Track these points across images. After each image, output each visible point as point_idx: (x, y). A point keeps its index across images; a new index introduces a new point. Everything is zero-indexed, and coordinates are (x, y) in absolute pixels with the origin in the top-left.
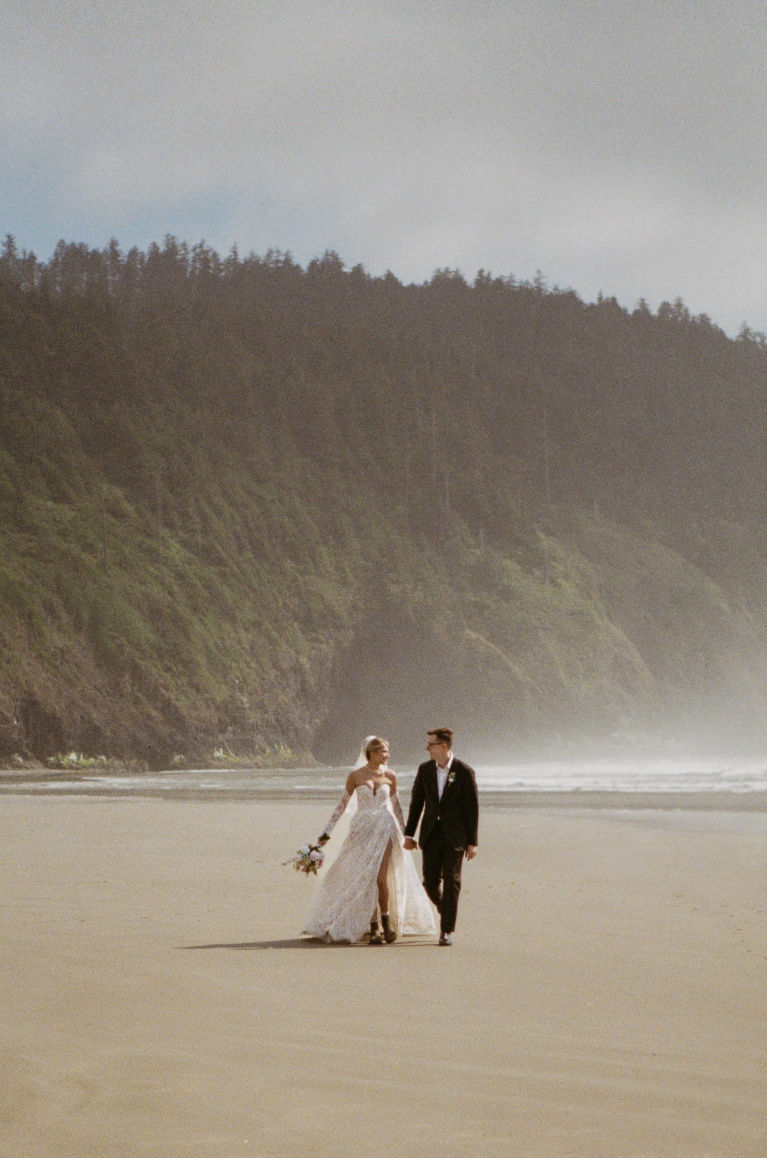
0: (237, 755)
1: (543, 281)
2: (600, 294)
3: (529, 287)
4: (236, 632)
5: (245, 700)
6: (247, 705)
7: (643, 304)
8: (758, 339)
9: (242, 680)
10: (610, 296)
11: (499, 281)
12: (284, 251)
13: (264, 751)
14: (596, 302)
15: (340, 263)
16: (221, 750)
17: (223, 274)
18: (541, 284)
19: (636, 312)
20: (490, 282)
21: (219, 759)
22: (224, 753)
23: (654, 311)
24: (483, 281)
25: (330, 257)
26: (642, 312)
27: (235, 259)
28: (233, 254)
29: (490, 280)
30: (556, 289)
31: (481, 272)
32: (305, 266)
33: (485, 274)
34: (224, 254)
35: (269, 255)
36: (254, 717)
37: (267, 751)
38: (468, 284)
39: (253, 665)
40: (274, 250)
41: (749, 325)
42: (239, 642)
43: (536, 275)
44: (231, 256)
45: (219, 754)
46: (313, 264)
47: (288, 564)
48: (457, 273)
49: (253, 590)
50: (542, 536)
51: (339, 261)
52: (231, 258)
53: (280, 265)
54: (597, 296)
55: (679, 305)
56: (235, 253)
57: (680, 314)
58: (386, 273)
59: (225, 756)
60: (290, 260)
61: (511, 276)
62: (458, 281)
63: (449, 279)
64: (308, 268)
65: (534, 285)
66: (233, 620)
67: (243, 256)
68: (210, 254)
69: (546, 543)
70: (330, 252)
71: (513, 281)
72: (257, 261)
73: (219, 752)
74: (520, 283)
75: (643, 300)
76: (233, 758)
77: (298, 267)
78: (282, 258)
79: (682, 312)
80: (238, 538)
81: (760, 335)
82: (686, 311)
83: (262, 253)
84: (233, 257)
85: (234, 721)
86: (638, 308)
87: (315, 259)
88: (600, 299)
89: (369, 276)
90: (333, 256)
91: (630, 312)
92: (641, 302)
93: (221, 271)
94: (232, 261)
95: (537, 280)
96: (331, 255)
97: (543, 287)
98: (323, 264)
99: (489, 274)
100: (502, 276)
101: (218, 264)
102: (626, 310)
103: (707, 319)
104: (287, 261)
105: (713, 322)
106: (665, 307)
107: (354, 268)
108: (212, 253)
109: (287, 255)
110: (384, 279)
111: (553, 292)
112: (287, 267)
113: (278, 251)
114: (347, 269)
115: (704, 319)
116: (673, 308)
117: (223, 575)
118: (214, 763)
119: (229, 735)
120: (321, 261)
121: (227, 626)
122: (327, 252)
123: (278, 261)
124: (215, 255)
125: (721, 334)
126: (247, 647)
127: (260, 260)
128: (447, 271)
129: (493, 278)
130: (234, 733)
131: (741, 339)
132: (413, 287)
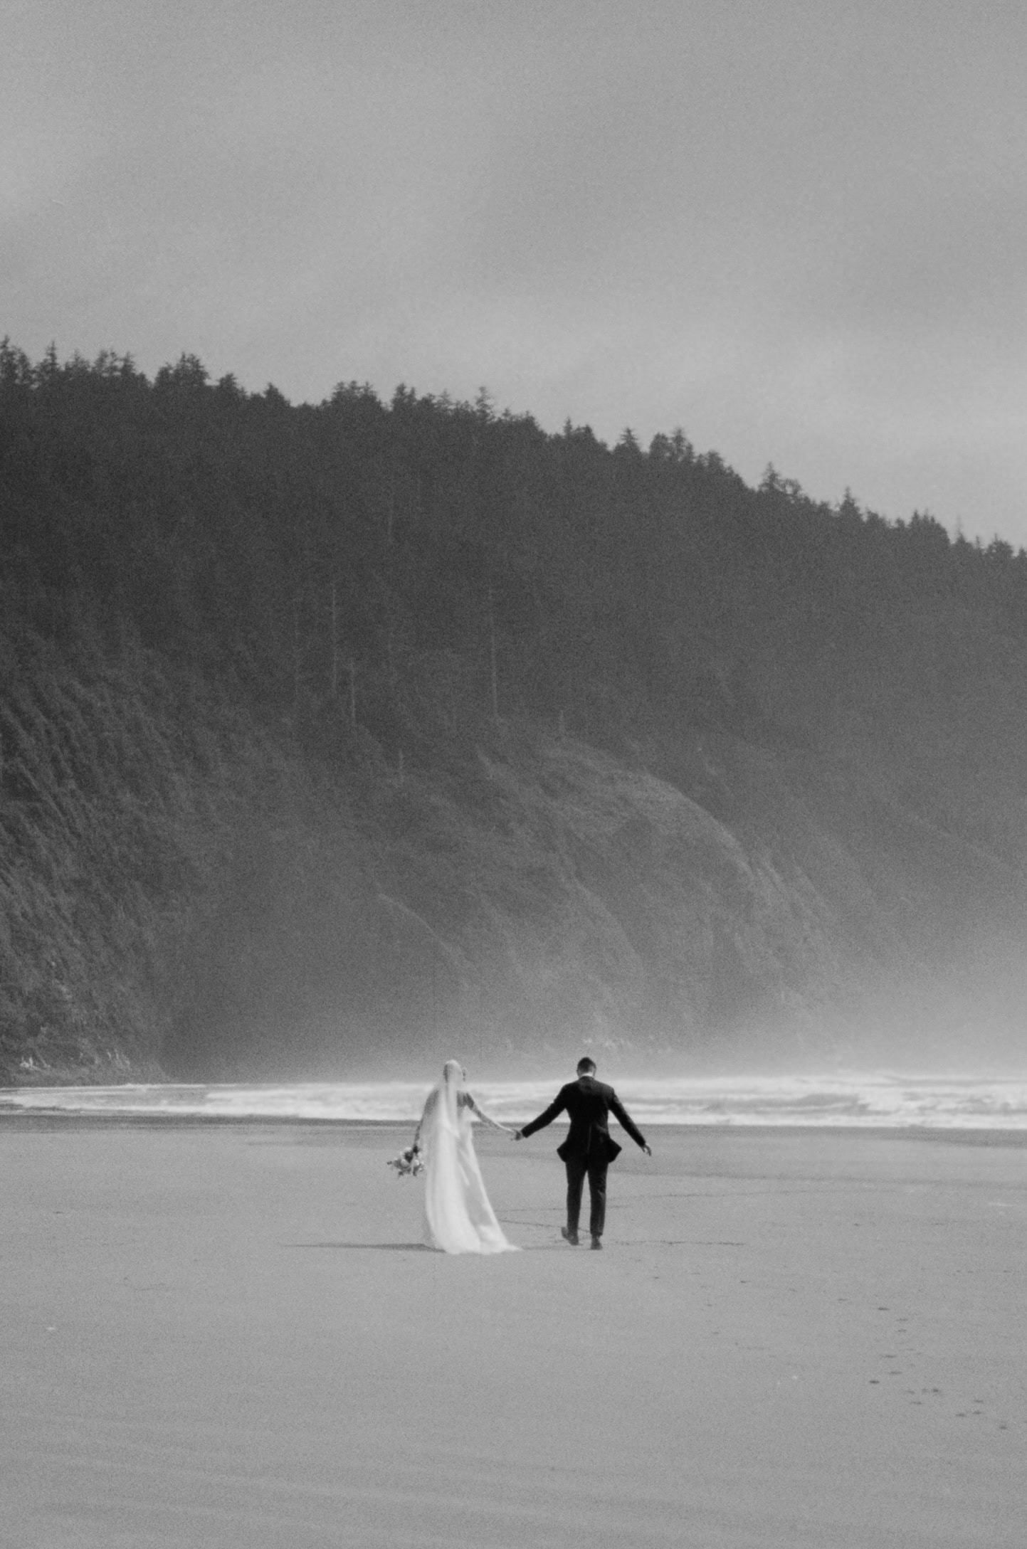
0: (53, 1066)
1: (488, 402)
2: (569, 422)
3: (469, 410)
4: (54, 895)
5: (64, 989)
6: (68, 997)
7: (629, 436)
8: (789, 490)
9: (60, 961)
10: (583, 425)
11: (426, 402)
12: (122, 355)
13: (92, 1061)
14: (562, 432)
15: (202, 373)
16: (31, 1060)
17: (35, 386)
18: (486, 406)
19: (619, 449)
20: (415, 403)
21: (27, 1072)
22: (34, 1064)
23: (645, 447)
24: (404, 399)
25: (189, 365)
26: (629, 447)
27: (53, 364)
28: (49, 357)
29: (414, 400)
30: (506, 414)
31: (401, 389)
32: (152, 377)
33: (407, 391)
34: (36, 358)
35: (101, 360)
36: (78, 1014)
37: (97, 1062)
38: (383, 405)
39: (77, 941)
40: (109, 353)
41: (777, 469)
42: (57, 908)
43: (479, 395)
44: (45, 361)
45: (28, 1064)
46: (164, 373)
47: (127, 798)
48: (366, 389)
49: (79, 836)
50: (486, 761)
51: (201, 369)
52: (46, 364)
53: (117, 374)
54: (564, 425)
55: (679, 439)
56: (53, 356)
57: (680, 451)
58: (268, 388)
59: (36, 1068)
60: (130, 366)
61: (445, 396)
62: (369, 400)
63: (356, 398)
64: (157, 379)
65: (476, 408)
66: (48, 878)
67: (64, 359)
68: (17, 357)
69: (493, 771)
70: (187, 357)
71: (448, 402)
72: (83, 370)
73: (28, 1061)
74: (457, 404)
75: (629, 431)
76: (48, 1070)
77: (142, 377)
78: (120, 364)
79: (684, 449)
80: (55, 760)
81: (791, 483)
82: (690, 447)
83: (91, 358)
84: (50, 361)
85: (51, 1020)
86: (622, 442)
87: (165, 366)
88: (568, 428)
89: (242, 391)
90: (192, 363)
91: (611, 447)
92: (626, 434)
93: (32, 382)
94: (49, 368)
95: (480, 401)
96: (188, 361)
97: (488, 411)
98: (177, 372)
99: (413, 391)
100: (431, 395)
101: (27, 373)
102: (605, 445)
103: (719, 459)
104: (127, 369)
105: (726, 464)
106: (659, 442)
107: (222, 380)
108: (19, 355)
109: (126, 360)
110: (264, 396)
111: (503, 418)
112: (128, 378)
113: (113, 354)
114: (212, 381)
115: (714, 458)
116: (671, 444)
117: (33, 813)
118: (22, 1077)
119: (41, 1038)
120: (175, 369)
121: (41, 887)
122: (184, 356)
123: (114, 369)
124: (23, 359)
125: (738, 481)
126: (68, 915)
127: (89, 367)
128: (353, 386)
129: (419, 397)
130: (49, 1035)
131: (764, 489)
132: (305, 408)
